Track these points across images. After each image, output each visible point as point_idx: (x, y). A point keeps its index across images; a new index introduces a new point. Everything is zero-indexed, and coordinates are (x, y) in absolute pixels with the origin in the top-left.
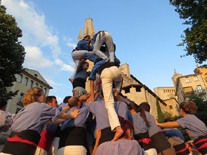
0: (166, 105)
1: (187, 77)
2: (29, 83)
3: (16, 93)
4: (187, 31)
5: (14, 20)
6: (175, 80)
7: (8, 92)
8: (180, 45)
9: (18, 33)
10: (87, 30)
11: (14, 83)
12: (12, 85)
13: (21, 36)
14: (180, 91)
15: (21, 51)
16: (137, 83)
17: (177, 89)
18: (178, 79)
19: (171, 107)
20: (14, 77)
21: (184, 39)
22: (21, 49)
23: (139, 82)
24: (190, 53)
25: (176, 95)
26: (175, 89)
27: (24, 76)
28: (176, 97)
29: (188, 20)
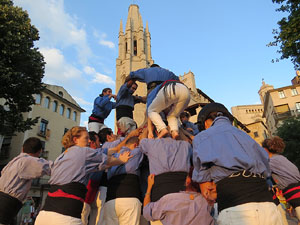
0: (249, 131)
1: (280, 90)
2: (53, 104)
3: (36, 121)
4: (282, 23)
5: (26, 16)
6: (263, 94)
7: (25, 120)
8: (272, 44)
9: (34, 34)
10: (132, 23)
11: (32, 106)
12: (30, 109)
13: (38, 39)
14: (270, 111)
15: (39, 60)
16: (207, 101)
17: (266, 108)
18: (268, 94)
19: (256, 134)
20: (32, 98)
21: (277, 35)
22: (39, 58)
23: (210, 100)
24: (285, 56)
25: (264, 116)
26: (262, 107)
27: (45, 95)
28: (264, 120)
29: (284, 4)
